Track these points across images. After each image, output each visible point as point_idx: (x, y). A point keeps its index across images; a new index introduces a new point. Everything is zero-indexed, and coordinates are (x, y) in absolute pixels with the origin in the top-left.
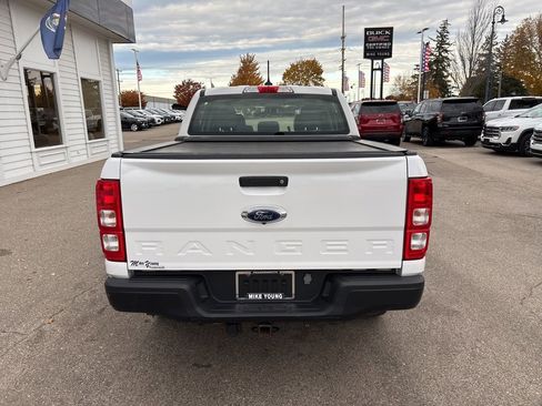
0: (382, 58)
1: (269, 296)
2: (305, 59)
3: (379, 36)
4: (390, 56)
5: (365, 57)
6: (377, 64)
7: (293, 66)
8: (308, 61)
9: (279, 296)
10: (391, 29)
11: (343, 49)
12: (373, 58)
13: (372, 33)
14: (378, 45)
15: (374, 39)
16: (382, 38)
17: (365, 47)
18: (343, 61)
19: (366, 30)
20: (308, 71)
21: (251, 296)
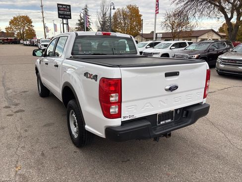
0: (67, 19)
1: (167, 121)
2: (22, 15)
3: (64, 8)
4: (71, 18)
5: (59, 17)
6: (65, 21)
7: (14, 18)
8: (23, 17)
9: (169, 120)
10: (69, 6)
11: (42, 12)
12: (63, 18)
13: (61, 6)
14: (64, 12)
15: (62, 9)
16: (66, 9)
17: (59, 13)
18: (43, 18)
19: (58, 4)
20: (23, 21)
21: (161, 123)
